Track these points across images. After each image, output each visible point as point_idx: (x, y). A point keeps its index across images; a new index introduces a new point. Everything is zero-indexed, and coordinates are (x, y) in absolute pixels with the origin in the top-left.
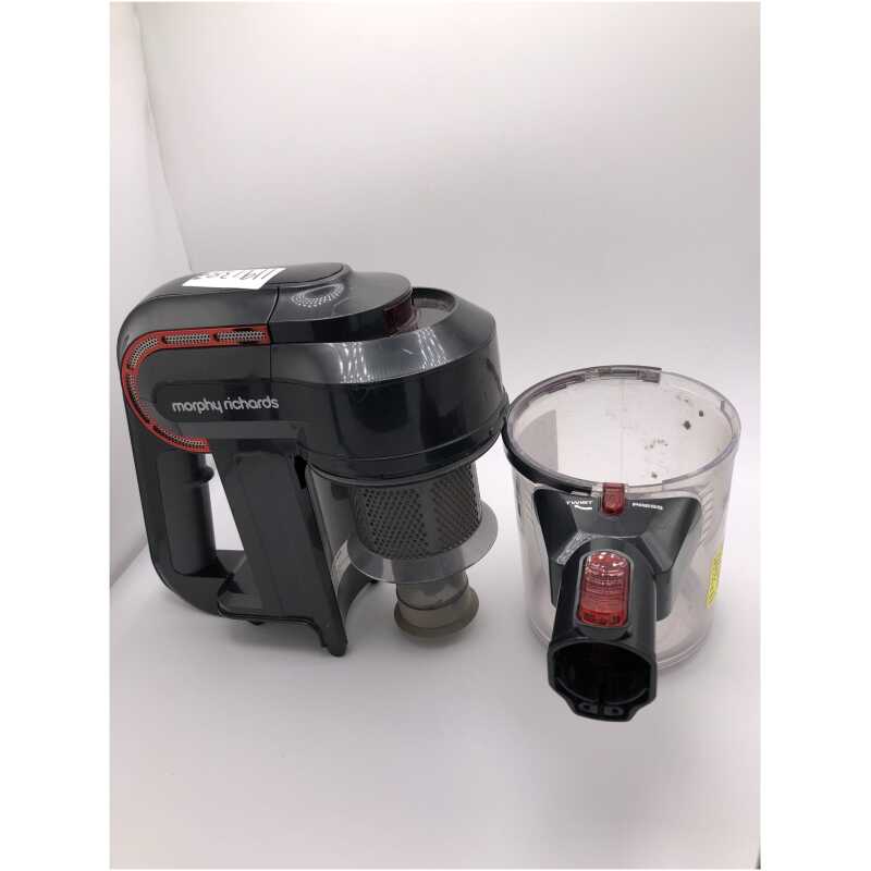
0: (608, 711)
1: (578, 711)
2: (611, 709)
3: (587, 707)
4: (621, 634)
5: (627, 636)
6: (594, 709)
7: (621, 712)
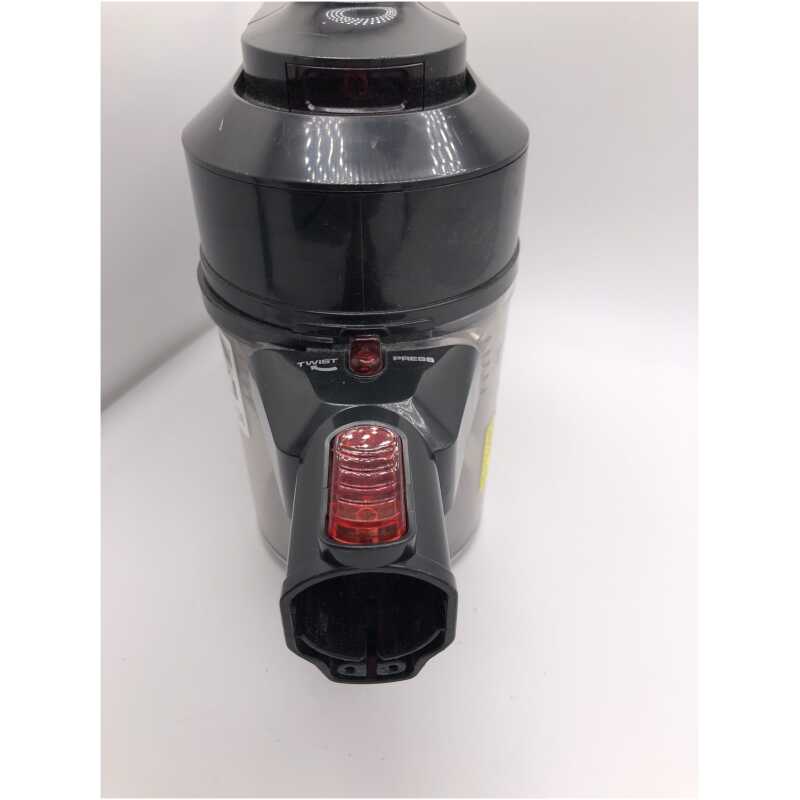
0: (382, 670)
1: (336, 677)
2: (387, 666)
3: (351, 670)
4: (400, 552)
5: (408, 554)
6: (361, 671)
7: (402, 667)
